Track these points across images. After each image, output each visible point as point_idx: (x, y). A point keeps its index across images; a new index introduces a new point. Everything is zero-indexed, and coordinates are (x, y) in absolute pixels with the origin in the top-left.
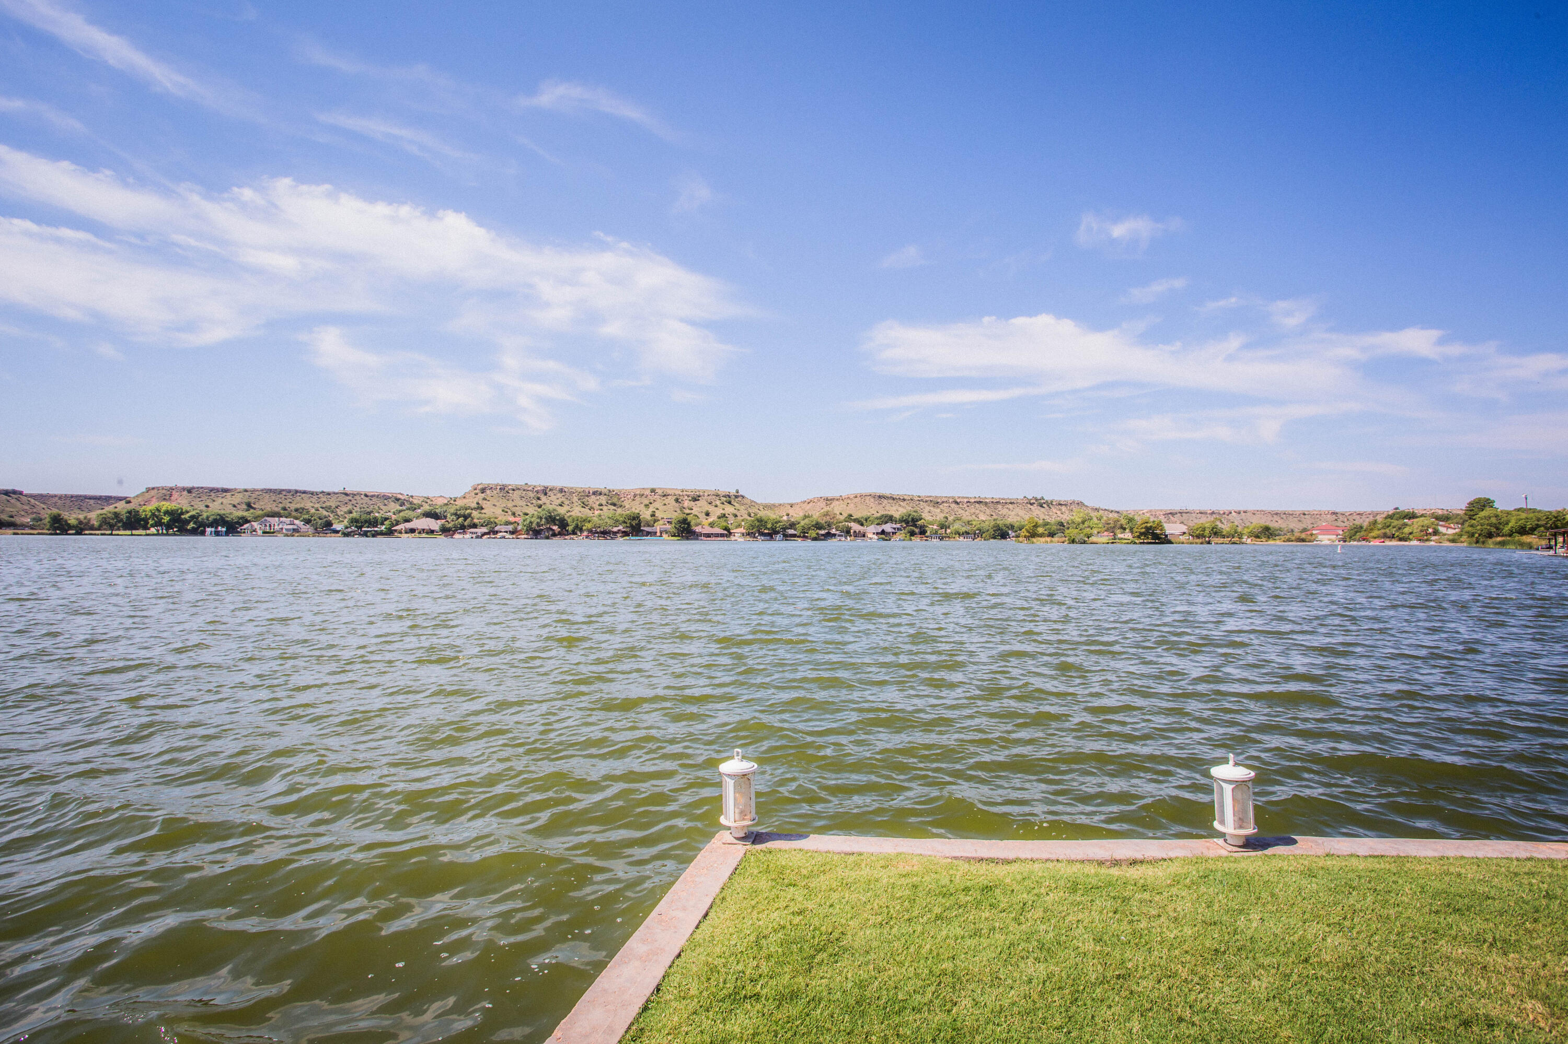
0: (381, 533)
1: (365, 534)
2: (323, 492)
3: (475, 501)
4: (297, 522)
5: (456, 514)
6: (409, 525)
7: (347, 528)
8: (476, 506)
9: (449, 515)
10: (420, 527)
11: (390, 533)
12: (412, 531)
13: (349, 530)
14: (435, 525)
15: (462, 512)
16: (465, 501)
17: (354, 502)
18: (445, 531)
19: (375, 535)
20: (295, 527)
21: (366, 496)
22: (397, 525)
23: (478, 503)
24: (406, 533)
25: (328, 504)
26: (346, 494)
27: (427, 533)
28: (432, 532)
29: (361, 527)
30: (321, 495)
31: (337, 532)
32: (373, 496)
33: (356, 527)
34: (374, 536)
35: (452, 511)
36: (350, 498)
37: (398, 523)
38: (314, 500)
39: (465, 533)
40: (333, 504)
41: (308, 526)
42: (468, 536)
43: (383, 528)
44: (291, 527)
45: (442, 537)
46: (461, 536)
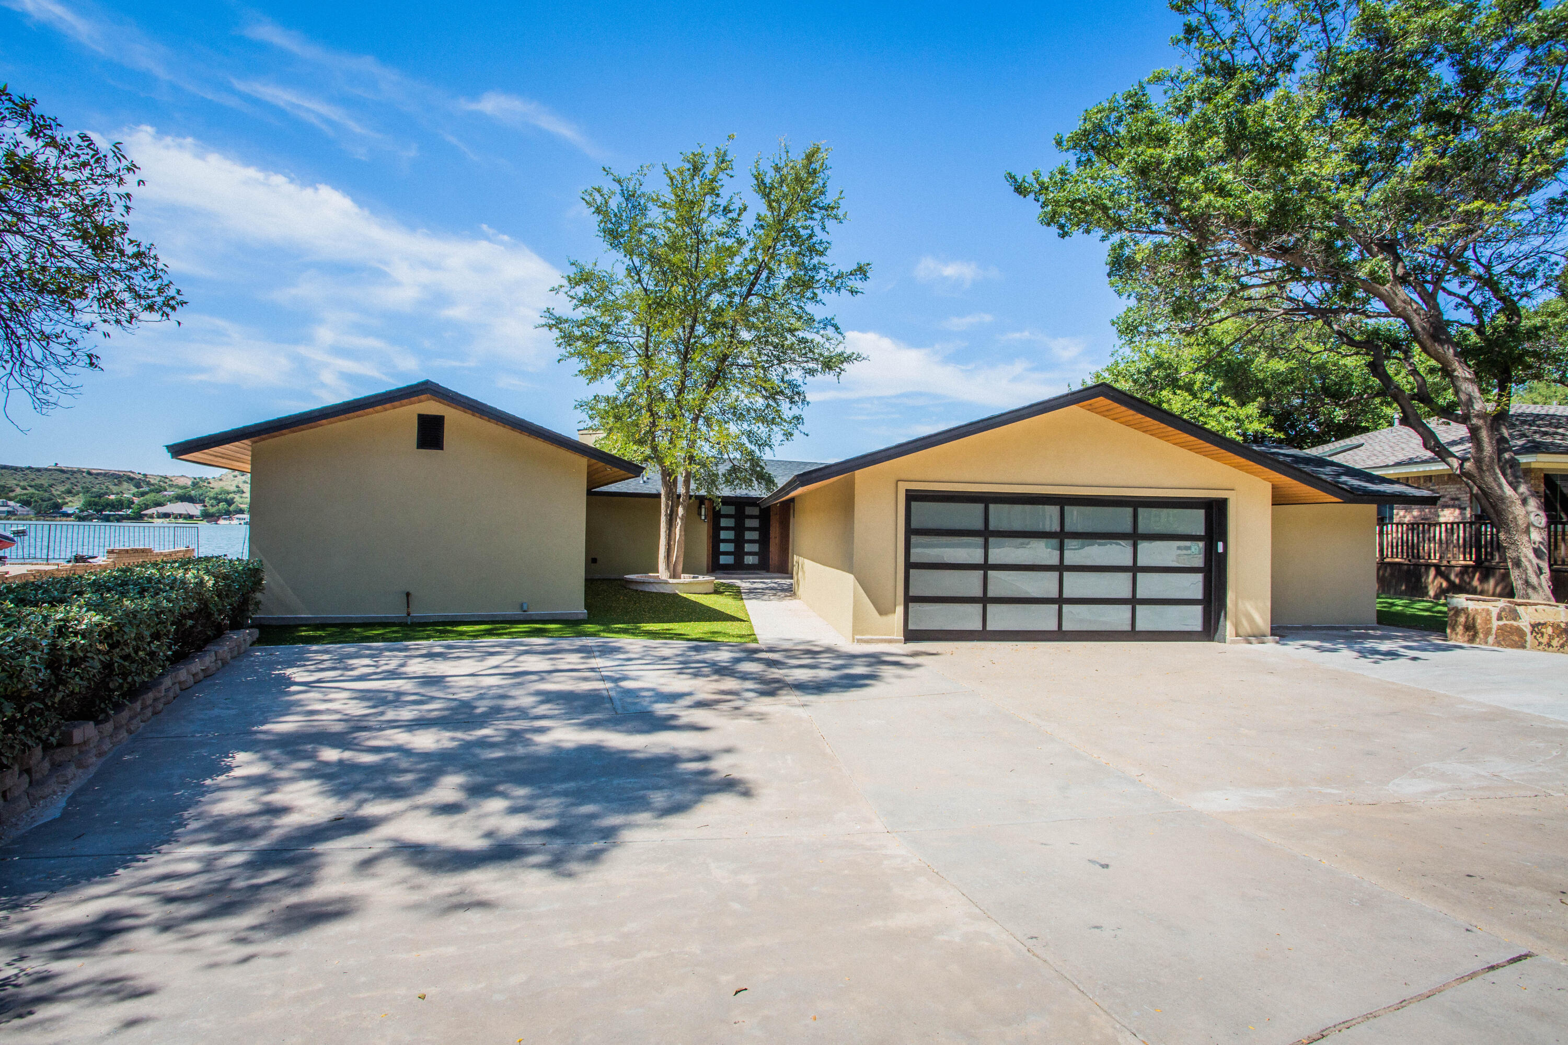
0: (128, 518)
1: (107, 519)
2: (30, 468)
3: (235, 483)
4: (11, 503)
5: (216, 498)
6: (161, 510)
7: (82, 511)
8: (236, 489)
9: (207, 499)
10: (176, 512)
11: (138, 517)
12: (166, 515)
13: (85, 513)
14: (195, 509)
15: (223, 496)
16: (222, 484)
17: (74, 481)
18: (208, 516)
19: (120, 519)
20: (11, 509)
21: (89, 473)
22: (146, 509)
23: (238, 487)
24: (159, 517)
25: (38, 482)
26: (62, 471)
27: (185, 518)
28: (191, 517)
29: (101, 511)
30: (28, 471)
31: (69, 515)
32: (98, 474)
33: (95, 510)
34: (118, 521)
35: (212, 495)
36: (68, 476)
37: (147, 507)
38: (18, 477)
39: (230, 519)
40: (45, 482)
41: (27, 509)
42: (235, 522)
43: (129, 512)
44: (5, 509)
45: (204, 522)
46: (228, 522)
